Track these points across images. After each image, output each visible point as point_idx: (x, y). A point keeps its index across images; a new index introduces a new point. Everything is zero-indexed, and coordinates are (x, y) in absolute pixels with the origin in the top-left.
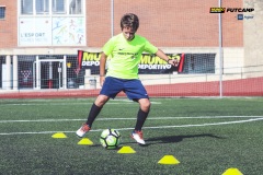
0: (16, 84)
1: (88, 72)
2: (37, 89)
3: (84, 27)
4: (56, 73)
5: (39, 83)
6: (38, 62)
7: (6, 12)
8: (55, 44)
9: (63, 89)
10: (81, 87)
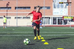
0: (52, 23)
1: (68, 21)
2: (57, 25)
3: (67, 11)
4: (61, 21)
5: (57, 23)
6: (57, 19)
7: (51, 8)
8: (61, 15)
9: (63, 25)
10: (67, 24)
